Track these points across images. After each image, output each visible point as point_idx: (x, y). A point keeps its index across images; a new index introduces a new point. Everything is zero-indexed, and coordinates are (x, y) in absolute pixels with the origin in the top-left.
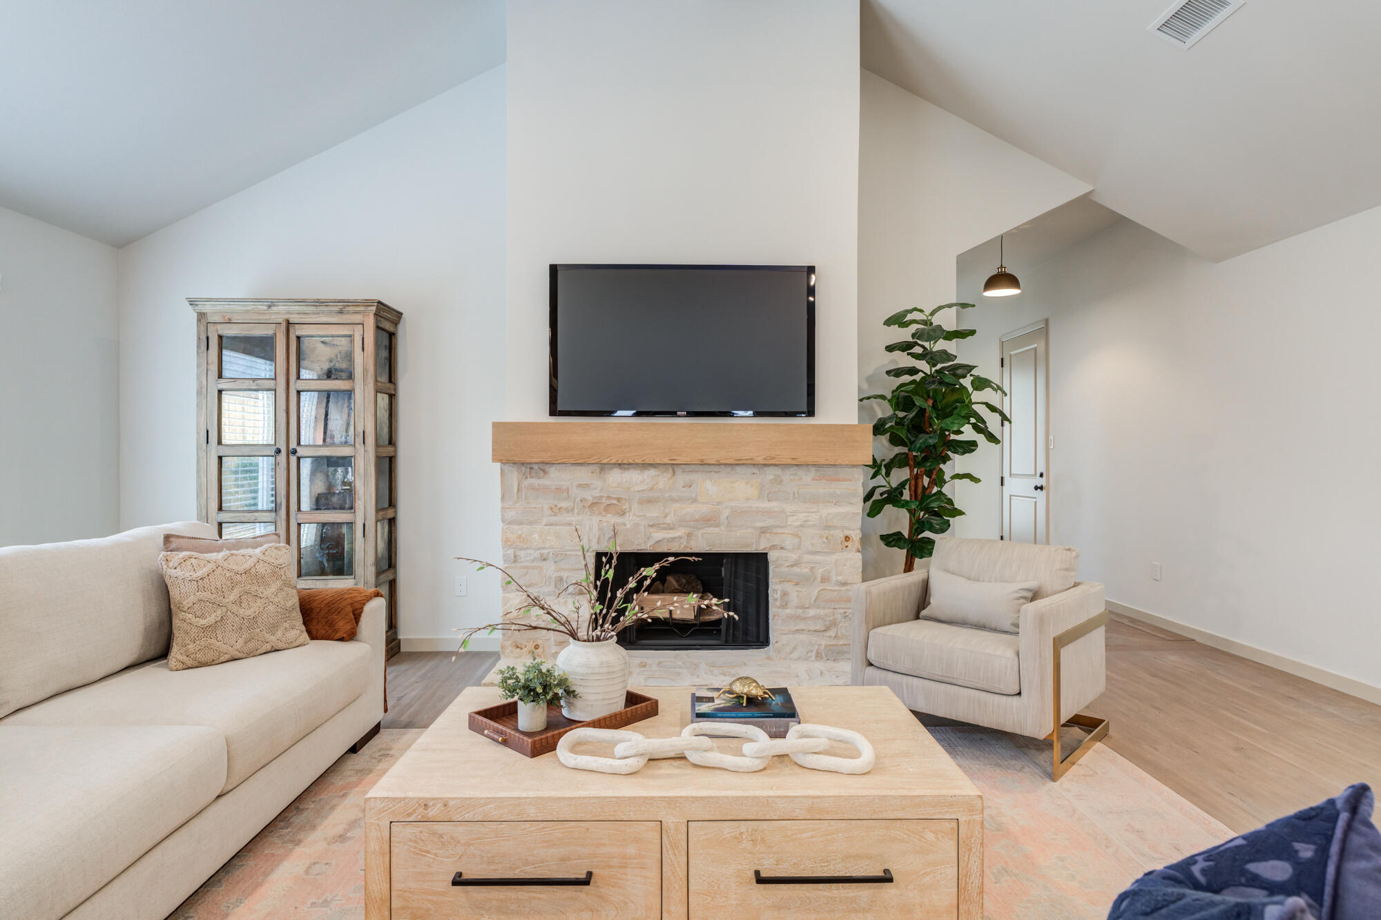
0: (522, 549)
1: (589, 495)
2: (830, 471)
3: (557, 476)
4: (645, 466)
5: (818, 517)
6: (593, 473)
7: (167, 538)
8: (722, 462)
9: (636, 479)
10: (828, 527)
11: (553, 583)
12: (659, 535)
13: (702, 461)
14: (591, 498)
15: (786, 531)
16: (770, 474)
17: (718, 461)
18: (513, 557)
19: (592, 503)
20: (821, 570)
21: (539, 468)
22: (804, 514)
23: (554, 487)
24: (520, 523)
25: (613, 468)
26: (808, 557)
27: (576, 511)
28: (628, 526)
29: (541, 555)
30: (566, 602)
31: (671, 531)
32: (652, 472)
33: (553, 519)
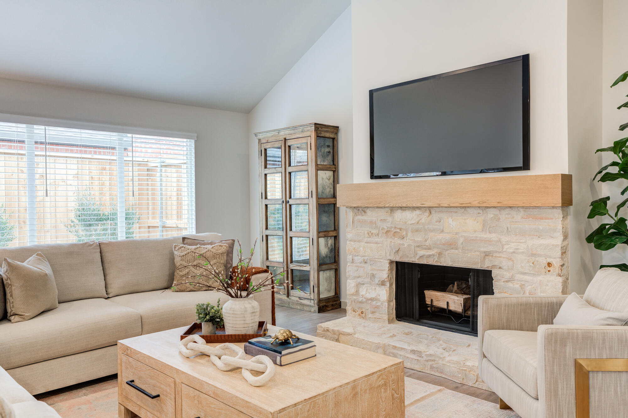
0: (355, 256)
1: (385, 226)
2: (535, 211)
3: (371, 215)
4: (414, 208)
5: (525, 246)
6: (387, 212)
7: (184, 239)
8: (451, 205)
9: (410, 217)
10: (533, 255)
11: (370, 277)
12: (421, 253)
13: (439, 204)
14: (386, 228)
15: (503, 256)
16: (491, 213)
17: (449, 205)
18: (351, 260)
19: (387, 231)
20: (529, 287)
21: (362, 210)
22: (515, 244)
23: (369, 221)
24: (355, 241)
25: (398, 209)
26: (518, 277)
27: (380, 235)
28: (405, 246)
29: (364, 260)
30: (375, 289)
31: (429, 251)
32: (418, 212)
33: (369, 240)
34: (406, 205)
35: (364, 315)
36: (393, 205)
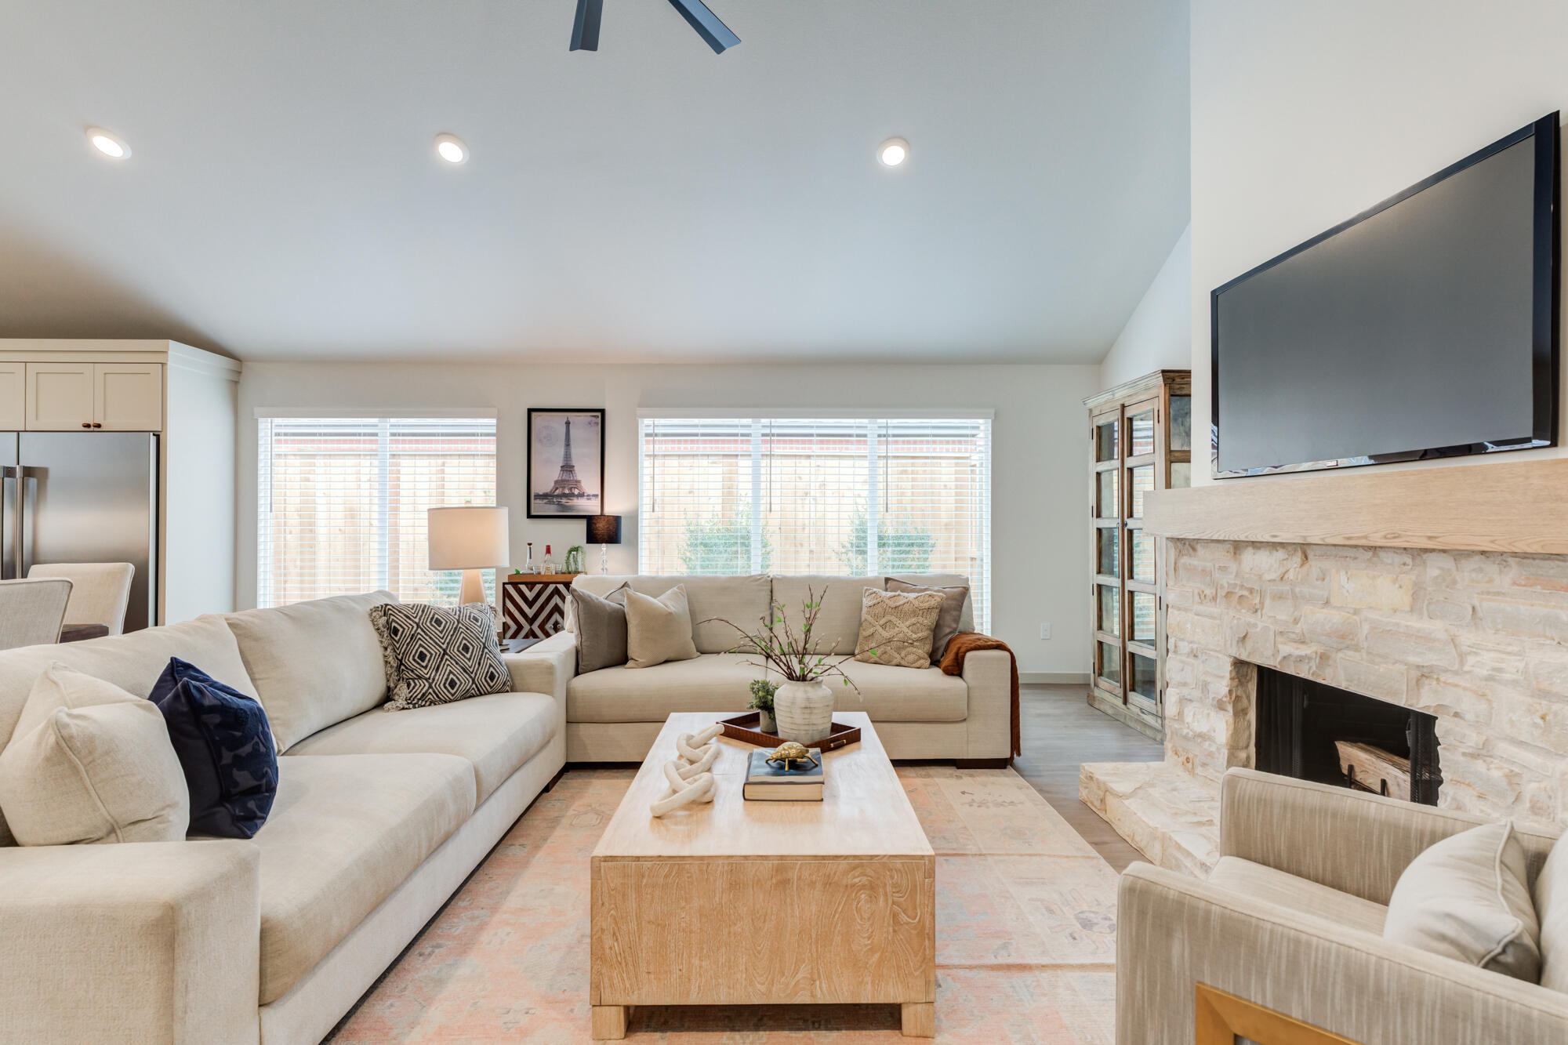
0: (1180, 639)
1: (1226, 580)
2: (1551, 567)
3: (1204, 558)
4: (1274, 546)
5: (1521, 666)
6: (1228, 553)
7: (887, 580)
9: (1267, 563)
10: (1544, 694)
11: (1201, 687)
12: (1286, 649)
14: (1226, 585)
15: (1462, 683)
16: (1434, 568)
19: (1228, 593)
20: (1533, 785)
21: (1189, 545)
22: (1493, 655)
23: (1201, 568)
24: (1179, 609)
25: (1247, 546)
26: (1504, 748)
27: (1217, 601)
28: (1258, 629)
29: (1193, 650)
31: (1300, 646)
32: (1280, 554)
33: (1201, 608)
34: (1246, 537)
35: (1190, 765)
36: (1225, 536)
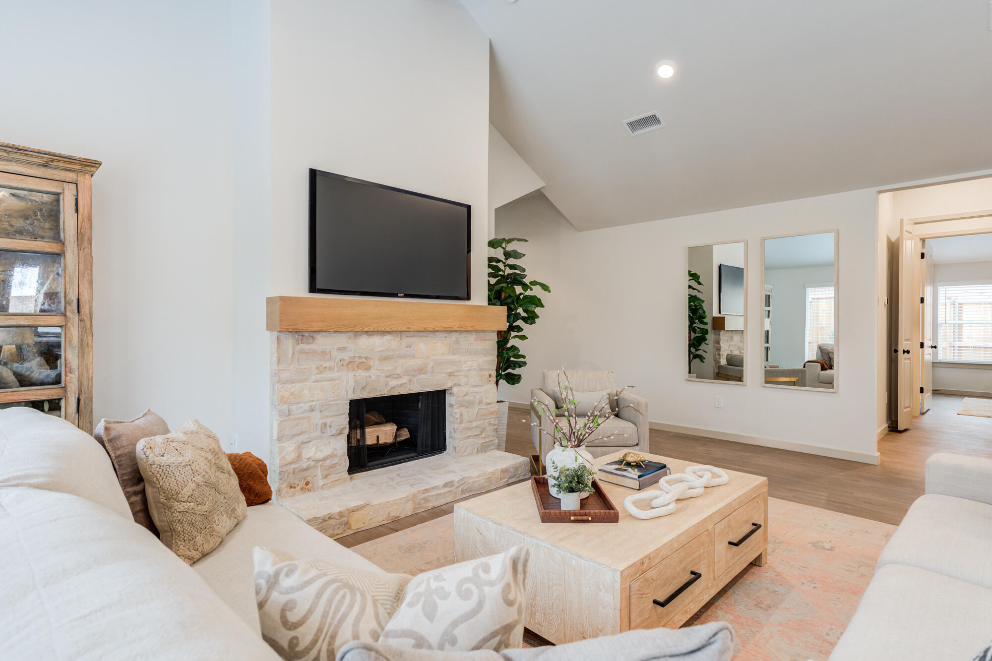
0: (294, 404)
1: (346, 356)
2: (482, 334)
3: (323, 342)
4: (384, 333)
5: (477, 363)
6: (349, 338)
8: (436, 329)
9: (377, 342)
10: (481, 370)
11: (319, 429)
12: (393, 383)
13: (425, 329)
14: (348, 358)
15: (462, 374)
16: (454, 337)
17: (434, 329)
18: (287, 412)
19: (349, 362)
20: (478, 397)
21: (309, 335)
22: (470, 362)
23: (320, 351)
24: (293, 382)
25: (363, 334)
26: (472, 389)
27: (336, 369)
28: (373, 378)
29: (310, 406)
30: (330, 442)
31: (400, 379)
32: (388, 337)
33: (320, 377)
35: (310, 486)
